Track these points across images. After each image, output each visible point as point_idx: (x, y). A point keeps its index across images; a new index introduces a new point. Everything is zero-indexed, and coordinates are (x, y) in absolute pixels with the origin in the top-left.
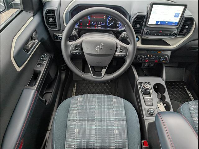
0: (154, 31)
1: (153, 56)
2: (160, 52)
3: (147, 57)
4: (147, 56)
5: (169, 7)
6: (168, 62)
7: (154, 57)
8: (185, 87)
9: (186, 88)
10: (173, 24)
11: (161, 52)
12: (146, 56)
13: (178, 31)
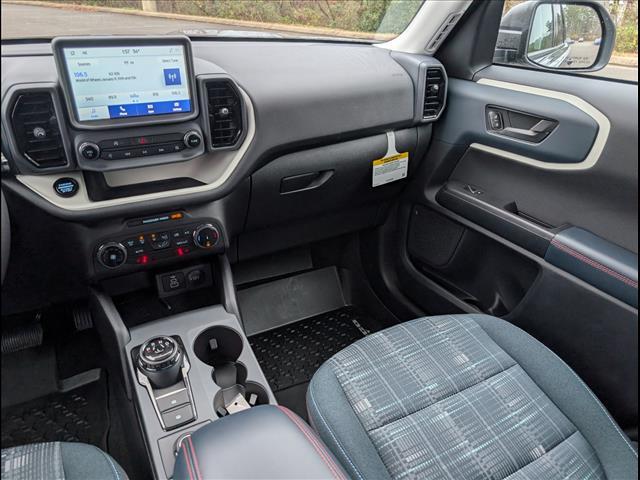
0: (116, 143)
1: (158, 235)
2: (179, 215)
3: (137, 245)
4: (136, 240)
5: (127, 52)
6: (227, 243)
7: (165, 237)
8: (355, 321)
9: (358, 325)
10: (175, 110)
11: (183, 216)
12: (131, 243)
13: (206, 131)
